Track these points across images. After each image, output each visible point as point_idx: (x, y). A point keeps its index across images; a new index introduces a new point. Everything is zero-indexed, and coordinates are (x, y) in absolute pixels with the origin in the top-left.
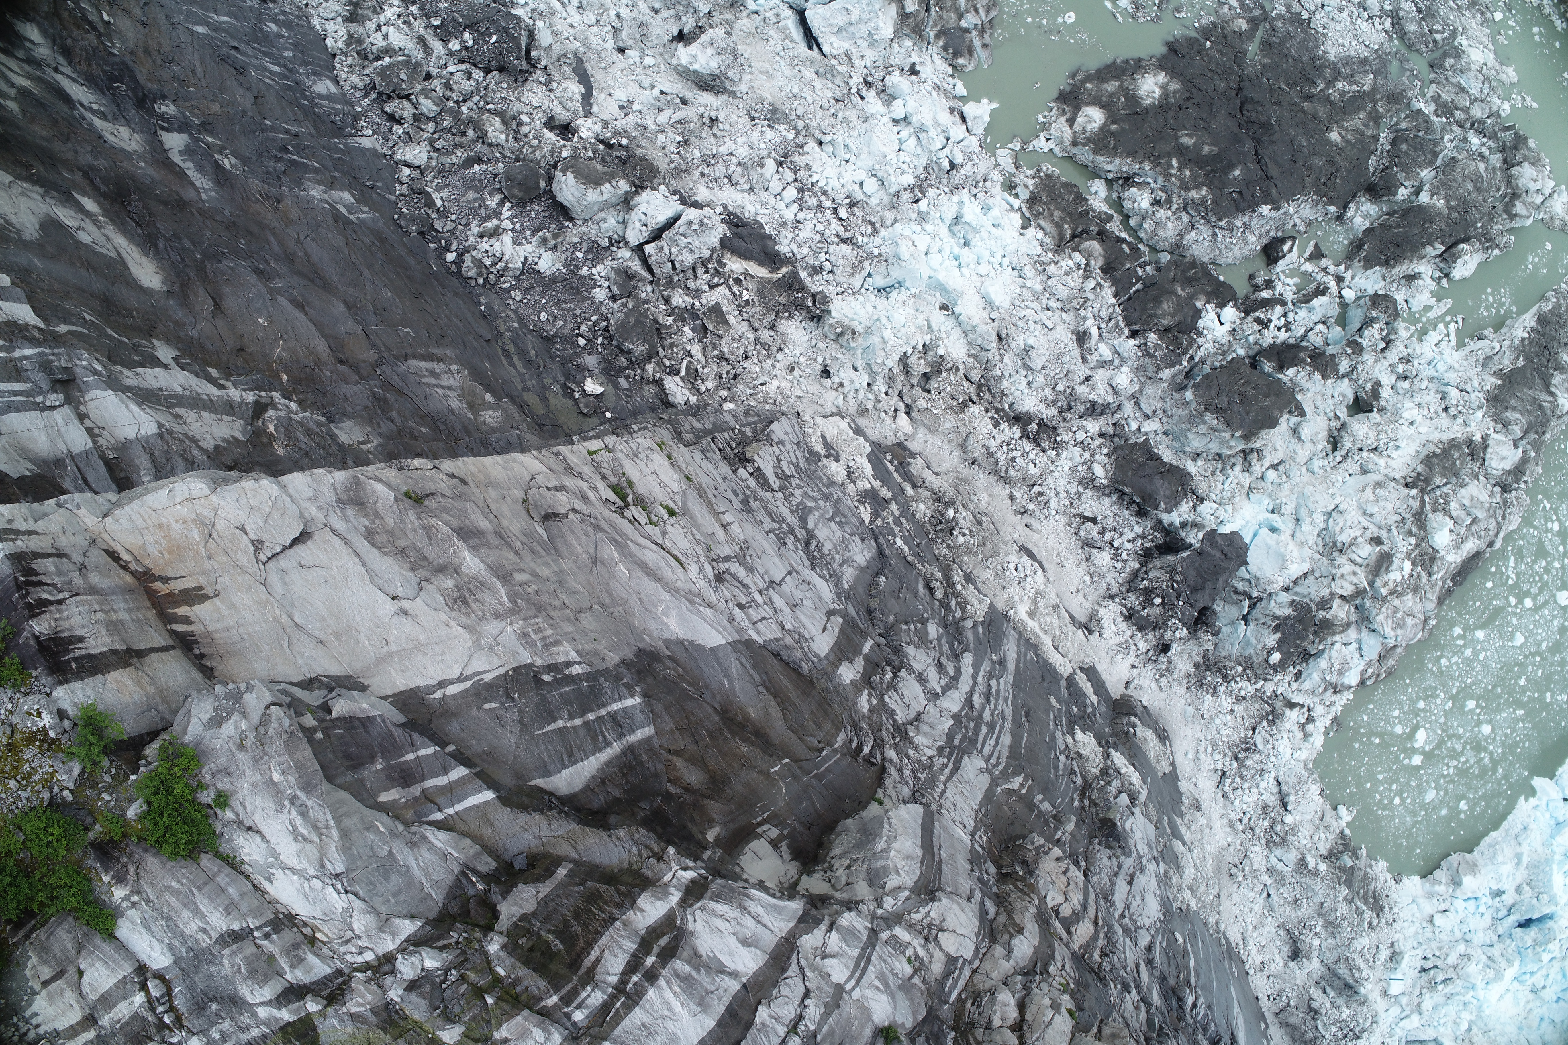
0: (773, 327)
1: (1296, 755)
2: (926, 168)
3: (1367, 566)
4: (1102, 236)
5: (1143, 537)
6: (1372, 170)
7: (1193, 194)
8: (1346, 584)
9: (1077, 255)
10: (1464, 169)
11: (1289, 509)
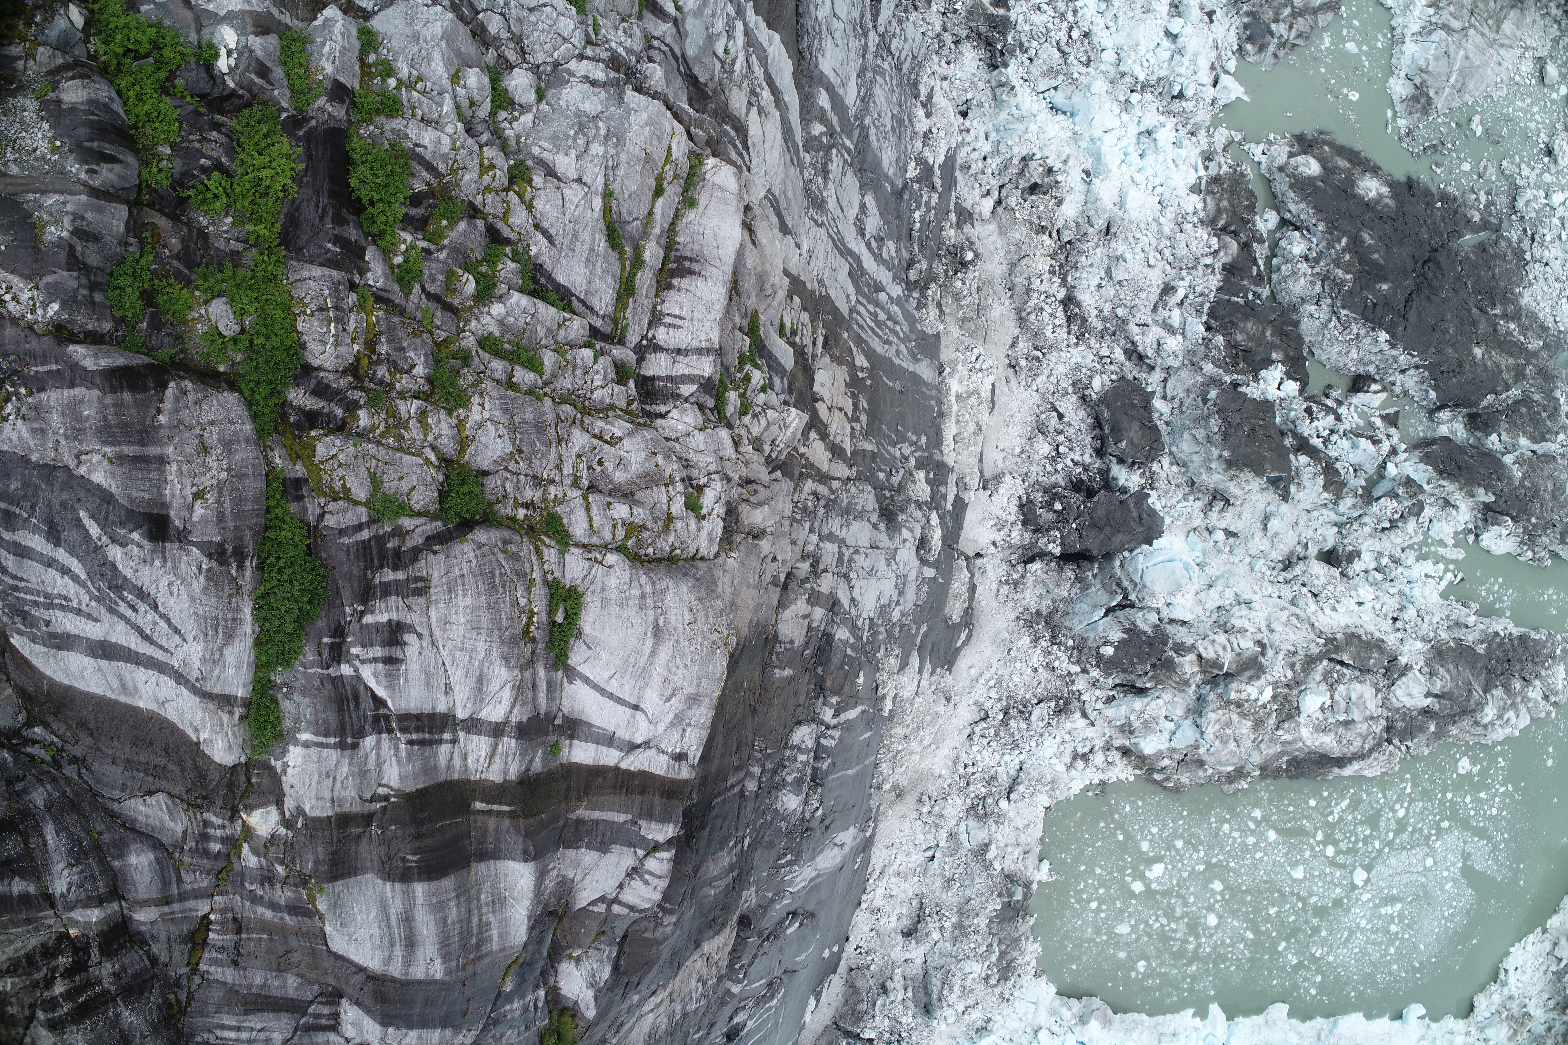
0: (957, 43)
1: (1053, 761)
2: (1159, 79)
3: (1239, 654)
4: (1245, 247)
5: (1086, 469)
6: (1484, 403)
7: (1340, 273)
8: (1210, 648)
9: (1214, 241)
10: (1555, 469)
11: (1212, 571)
